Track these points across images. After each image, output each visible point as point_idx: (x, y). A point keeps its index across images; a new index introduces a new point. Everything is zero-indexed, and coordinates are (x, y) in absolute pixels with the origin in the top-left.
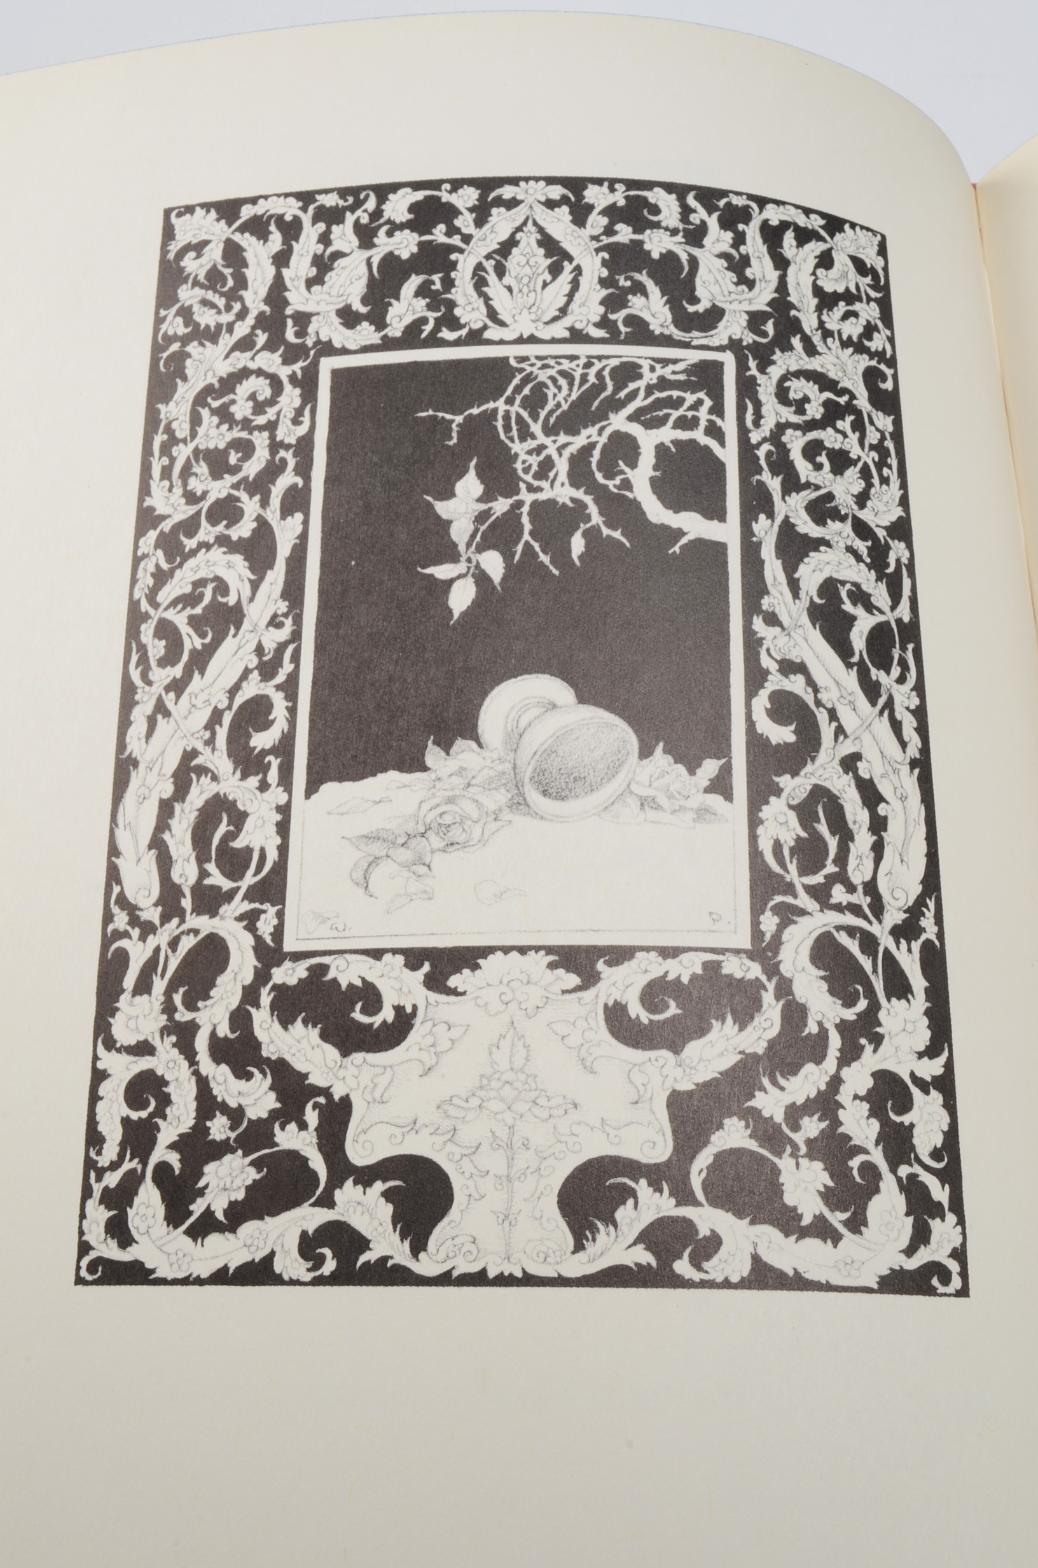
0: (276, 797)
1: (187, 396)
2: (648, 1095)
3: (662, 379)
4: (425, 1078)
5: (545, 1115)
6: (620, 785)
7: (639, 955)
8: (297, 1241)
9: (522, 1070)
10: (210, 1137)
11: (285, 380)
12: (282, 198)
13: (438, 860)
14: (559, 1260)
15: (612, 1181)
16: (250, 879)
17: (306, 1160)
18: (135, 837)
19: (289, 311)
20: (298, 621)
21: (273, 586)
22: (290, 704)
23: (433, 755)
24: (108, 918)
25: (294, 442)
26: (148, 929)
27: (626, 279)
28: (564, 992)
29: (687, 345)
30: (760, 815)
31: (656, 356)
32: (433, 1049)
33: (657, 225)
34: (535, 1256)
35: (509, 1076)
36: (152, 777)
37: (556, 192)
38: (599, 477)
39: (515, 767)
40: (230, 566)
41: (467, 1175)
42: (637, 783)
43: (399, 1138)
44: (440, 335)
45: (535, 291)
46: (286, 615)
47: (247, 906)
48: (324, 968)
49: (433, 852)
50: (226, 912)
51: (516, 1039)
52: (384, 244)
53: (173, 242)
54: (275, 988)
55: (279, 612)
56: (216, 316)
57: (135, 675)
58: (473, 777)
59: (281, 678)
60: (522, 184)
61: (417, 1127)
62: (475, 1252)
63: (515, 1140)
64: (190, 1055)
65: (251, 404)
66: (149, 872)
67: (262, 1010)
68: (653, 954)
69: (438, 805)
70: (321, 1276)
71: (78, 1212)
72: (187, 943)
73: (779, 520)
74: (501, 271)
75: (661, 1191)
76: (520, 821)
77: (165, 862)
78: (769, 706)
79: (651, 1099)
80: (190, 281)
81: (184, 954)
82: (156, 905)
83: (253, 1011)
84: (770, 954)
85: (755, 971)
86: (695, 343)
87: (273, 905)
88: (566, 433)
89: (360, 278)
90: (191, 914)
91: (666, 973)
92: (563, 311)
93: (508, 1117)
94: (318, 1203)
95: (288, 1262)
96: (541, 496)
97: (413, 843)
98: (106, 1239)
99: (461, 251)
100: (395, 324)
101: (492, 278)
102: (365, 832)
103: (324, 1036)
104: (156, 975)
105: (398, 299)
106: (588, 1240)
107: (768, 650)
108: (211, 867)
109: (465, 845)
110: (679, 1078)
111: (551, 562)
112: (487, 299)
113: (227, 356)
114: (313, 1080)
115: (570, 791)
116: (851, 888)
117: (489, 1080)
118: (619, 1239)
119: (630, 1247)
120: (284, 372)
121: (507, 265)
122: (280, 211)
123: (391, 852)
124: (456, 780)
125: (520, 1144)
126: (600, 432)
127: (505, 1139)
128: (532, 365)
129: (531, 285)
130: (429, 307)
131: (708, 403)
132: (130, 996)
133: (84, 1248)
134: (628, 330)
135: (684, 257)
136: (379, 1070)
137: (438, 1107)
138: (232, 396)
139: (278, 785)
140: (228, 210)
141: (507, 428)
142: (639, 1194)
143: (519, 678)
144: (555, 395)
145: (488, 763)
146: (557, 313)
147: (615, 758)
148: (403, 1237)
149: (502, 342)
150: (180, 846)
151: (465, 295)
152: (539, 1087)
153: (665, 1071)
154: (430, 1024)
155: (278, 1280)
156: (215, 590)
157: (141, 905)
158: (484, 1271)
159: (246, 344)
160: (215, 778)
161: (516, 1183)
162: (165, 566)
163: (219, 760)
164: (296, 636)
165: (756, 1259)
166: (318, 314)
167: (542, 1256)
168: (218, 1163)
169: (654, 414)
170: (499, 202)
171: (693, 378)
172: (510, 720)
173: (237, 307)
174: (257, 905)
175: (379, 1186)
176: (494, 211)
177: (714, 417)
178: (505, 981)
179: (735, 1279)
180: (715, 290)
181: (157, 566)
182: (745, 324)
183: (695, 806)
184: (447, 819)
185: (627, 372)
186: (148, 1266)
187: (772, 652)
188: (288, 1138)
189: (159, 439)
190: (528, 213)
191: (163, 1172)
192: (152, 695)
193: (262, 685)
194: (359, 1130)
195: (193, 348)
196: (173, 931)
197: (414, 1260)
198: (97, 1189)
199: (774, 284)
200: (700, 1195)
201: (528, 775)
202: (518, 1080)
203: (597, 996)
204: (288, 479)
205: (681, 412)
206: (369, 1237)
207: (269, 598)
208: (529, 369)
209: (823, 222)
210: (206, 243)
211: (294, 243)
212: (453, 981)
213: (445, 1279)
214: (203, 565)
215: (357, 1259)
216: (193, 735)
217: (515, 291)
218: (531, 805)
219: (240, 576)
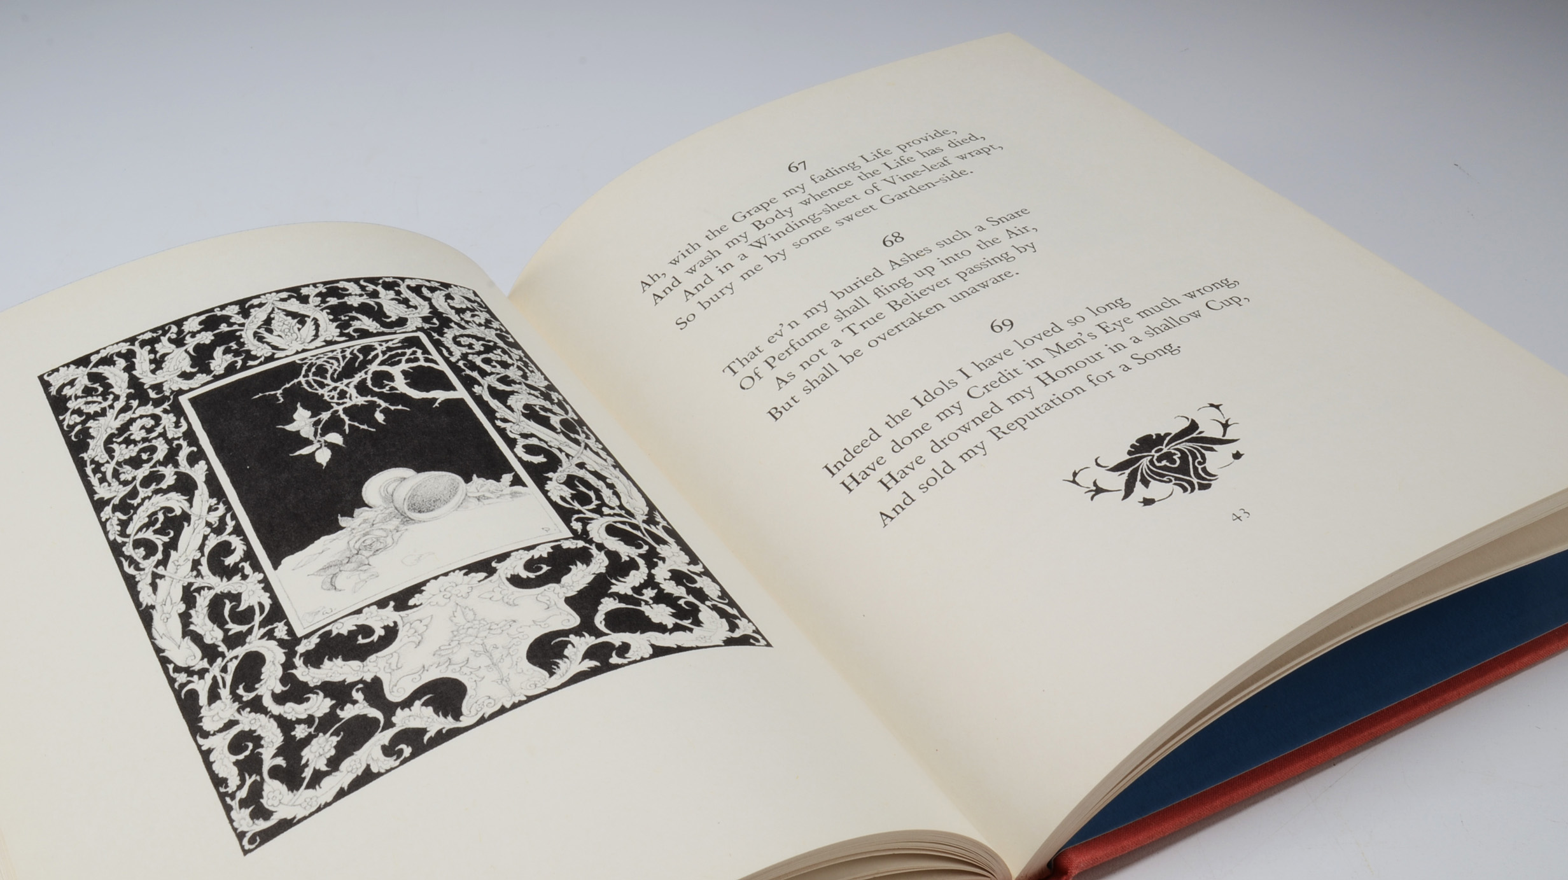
0: (256, 578)
1: (98, 444)
2: (553, 603)
3: (388, 348)
4: (419, 647)
5: (500, 631)
6: (461, 496)
7: (512, 554)
8: (381, 752)
9: (474, 620)
10: (298, 739)
11: (161, 414)
12: (115, 345)
13: (372, 560)
14: (543, 683)
15: (554, 642)
16: (258, 618)
17: (365, 716)
18: (171, 638)
19: (146, 387)
20: (227, 503)
21: (202, 496)
22: (242, 537)
23: (343, 521)
24: (171, 681)
25: (181, 435)
26: (202, 673)
27: (345, 316)
28: (479, 581)
29: (395, 333)
30: (546, 489)
31: (380, 340)
32: (416, 634)
33: (350, 294)
34: (529, 687)
35: (469, 625)
36: (168, 608)
37: (285, 295)
38: (376, 389)
39: (396, 508)
40: (168, 499)
41: (469, 673)
42: (470, 492)
43: (418, 678)
44: (248, 364)
45: (294, 333)
46: (218, 504)
47: (263, 631)
48: (330, 632)
49: (367, 558)
50: (251, 639)
51: (463, 609)
52: (191, 343)
53: (52, 387)
54: (301, 655)
55: (212, 504)
56: (99, 405)
57: (131, 571)
58: (374, 521)
59: (229, 529)
60: (262, 297)
61: (426, 668)
62: (493, 702)
63: (488, 648)
64: (264, 711)
65: (143, 431)
66: (189, 648)
67: (299, 669)
68: (521, 551)
69: (359, 539)
70: (405, 758)
71: (227, 821)
72: (232, 666)
73: (486, 386)
74: (270, 331)
75: (584, 636)
76: (411, 527)
77: (197, 639)
78: (525, 450)
79: (555, 604)
80: (73, 398)
81: (233, 670)
82: (202, 659)
83: (294, 671)
84: (585, 536)
85: (581, 544)
86: (398, 332)
87: (280, 622)
88: (346, 378)
89: (185, 359)
90: (228, 651)
91: (533, 556)
92: (316, 336)
93: (479, 641)
94: (384, 729)
95: (380, 764)
96: (346, 405)
97: (353, 559)
98: (254, 822)
99: (242, 330)
100: (217, 368)
101: (266, 335)
102: (321, 567)
103: (345, 659)
104: (220, 688)
105: (213, 359)
106: (555, 669)
107: (511, 431)
108: (230, 625)
109: (385, 548)
110: (566, 592)
111: (368, 427)
112: (268, 344)
113: (116, 418)
114: (348, 681)
115: (434, 506)
116: (612, 508)
117: (457, 631)
118: (573, 662)
119: (580, 663)
120: (158, 411)
121: (272, 327)
122: (117, 350)
123: (341, 569)
124: (364, 526)
125: (492, 648)
126: (366, 373)
127: (482, 650)
128: (311, 360)
129: (292, 331)
130: (235, 356)
131: (419, 352)
132: (207, 707)
133: (241, 836)
134: (358, 334)
135: (372, 303)
136: (388, 657)
137: (434, 655)
138: (129, 433)
139: (254, 572)
140: (83, 362)
141: (311, 386)
142: (572, 641)
143: (377, 475)
144: (331, 367)
145: (379, 512)
146: (313, 338)
147: (452, 487)
148: (445, 716)
149: (287, 356)
150: (204, 627)
151: (254, 345)
152: (489, 622)
153: (556, 591)
154: (408, 624)
155: (379, 775)
156: (164, 513)
157: (191, 664)
158: (503, 707)
159: (126, 408)
160: (210, 588)
161: (500, 664)
162: (124, 518)
163: (209, 578)
164: (229, 508)
165: (653, 646)
166: (166, 381)
167: (533, 686)
168: (309, 746)
169: (393, 360)
170: (252, 306)
171: (405, 344)
172: (382, 491)
173: (111, 397)
174: (270, 627)
175: (418, 703)
176: (252, 310)
177: (426, 356)
178: (442, 590)
179: (647, 656)
180: (398, 312)
181: (119, 520)
182: (421, 321)
183: (509, 492)
184: (368, 542)
185: (366, 350)
186: (289, 817)
187: (513, 431)
188: (347, 713)
189: (89, 470)
190: (273, 306)
191: (275, 772)
192: (147, 574)
193: (219, 537)
194: (391, 686)
195: (90, 423)
196: (220, 664)
197: (458, 722)
198: (235, 804)
199: (428, 306)
200: (606, 631)
201: (406, 510)
202: (474, 625)
203: (500, 576)
204: (186, 450)
205: (406, 357)
206: (424, 727)
207: (202, 501)
208: (310, 362)
209: (439, 284)
210: (74, 380)
211: (134, 360)
212: (411, 602)
213: (482, 721)
214: (150, 506)
215: (423, 739)
216: (185, 577)
217: (283, 335)
218: (415, 519)
219: (178, 501)
